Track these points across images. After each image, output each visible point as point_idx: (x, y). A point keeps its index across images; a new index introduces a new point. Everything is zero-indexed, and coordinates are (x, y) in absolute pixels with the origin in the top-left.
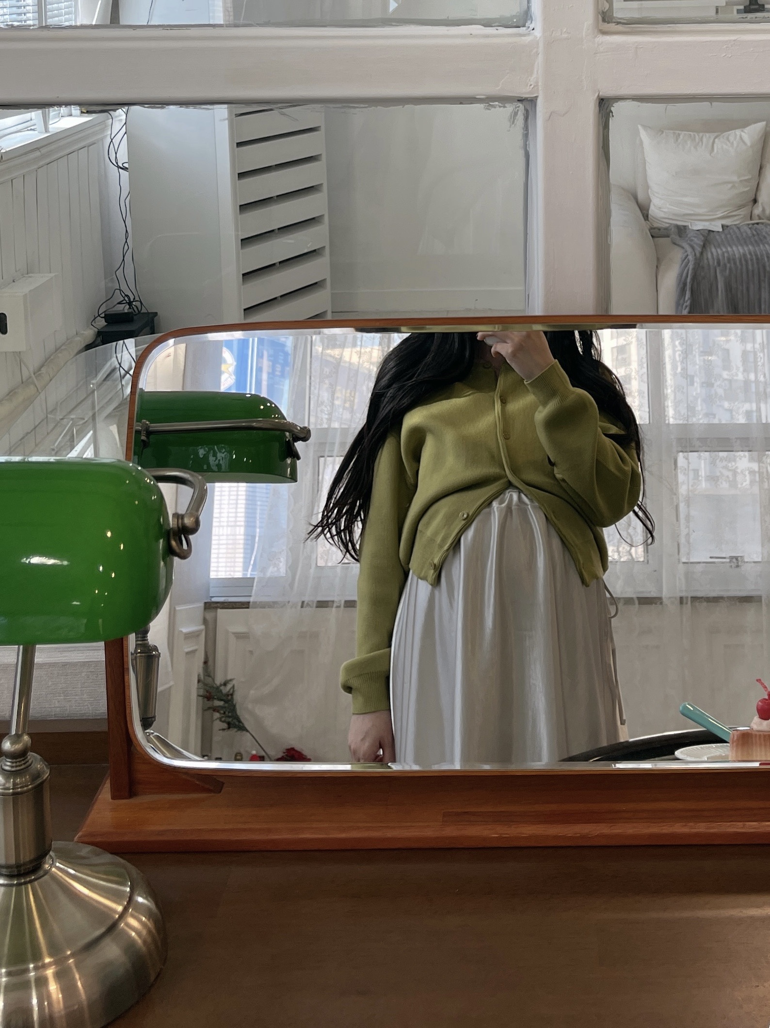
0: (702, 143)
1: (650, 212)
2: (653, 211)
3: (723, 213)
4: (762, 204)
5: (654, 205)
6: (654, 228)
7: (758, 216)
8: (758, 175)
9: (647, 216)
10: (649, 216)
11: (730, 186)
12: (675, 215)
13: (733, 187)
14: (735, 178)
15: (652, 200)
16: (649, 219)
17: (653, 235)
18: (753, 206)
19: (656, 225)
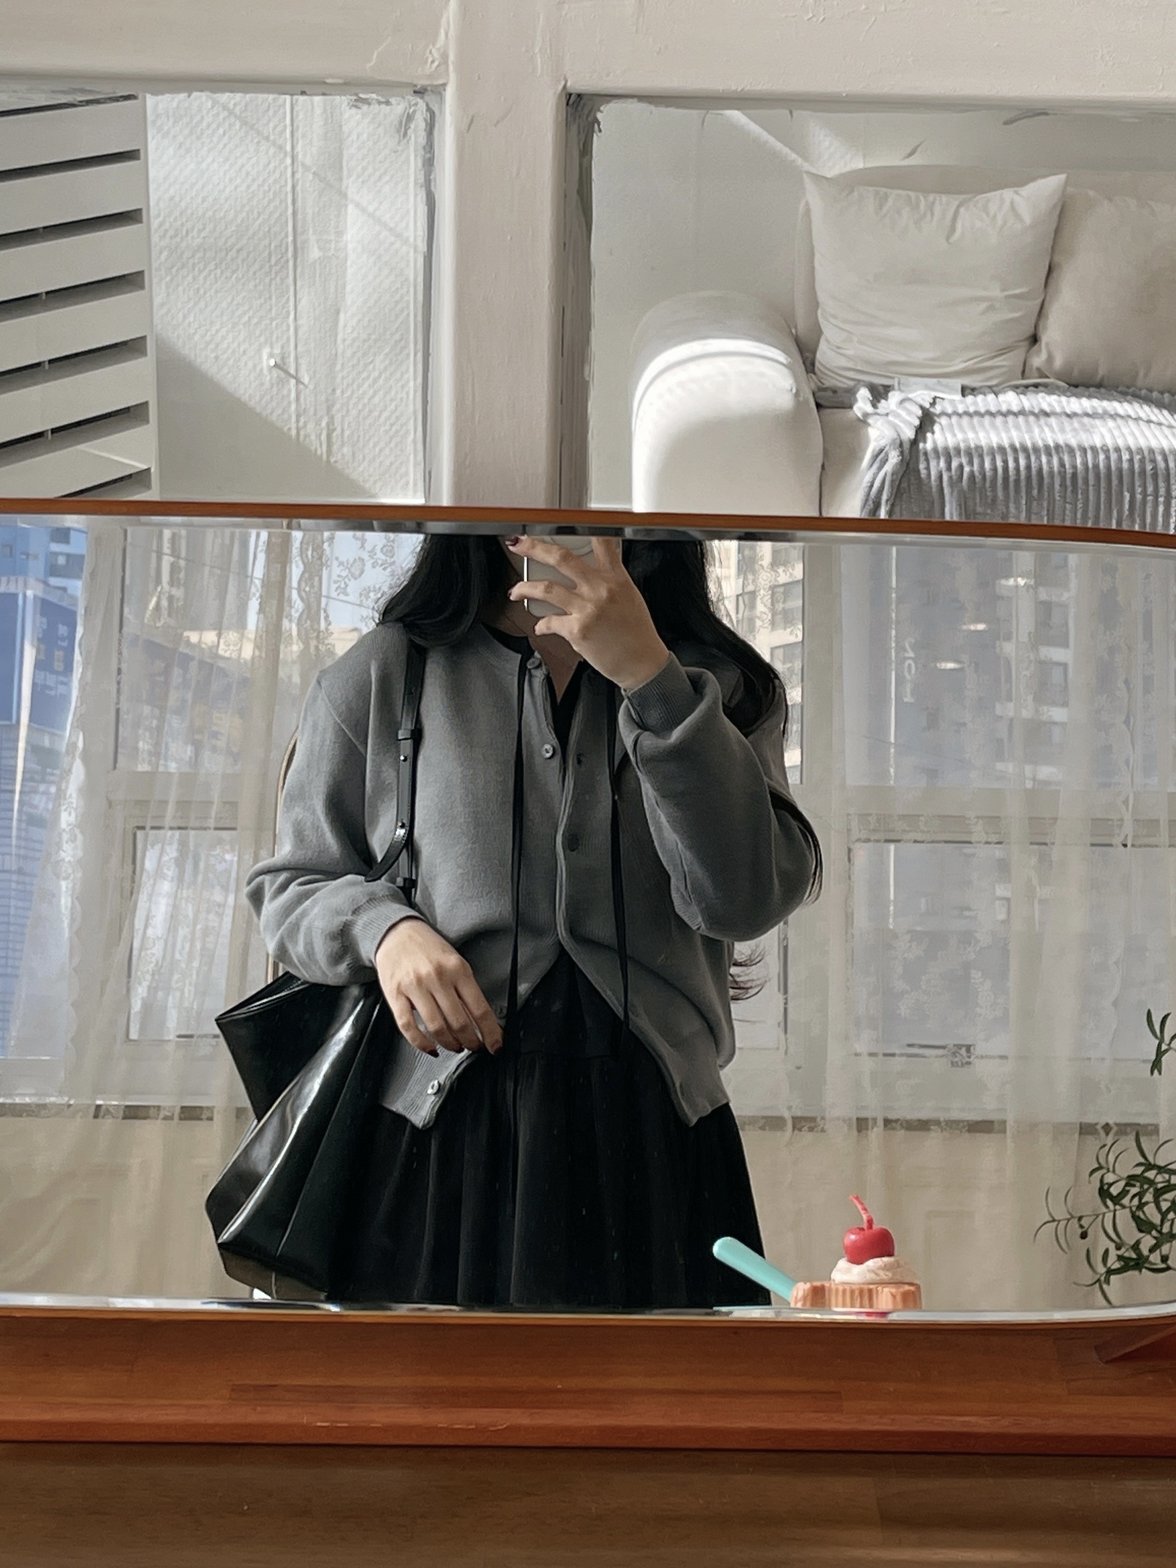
0: (932, 214)
1: (818, 356)
2: (825, 355)
3: (965, 362)
4: (1047, 344)
5: (827, 341)
6: (825, 389)
7: (1038, 369)
8: (1043, 286)
9: (813, 364)
10: (817, 364)
11: (984, 305)
12: (868, 362)
13: (991, 308)
14: (996, 292)
15: (824, 329)
16: (816, 370)
17: (821, 402)
18: (1028, 351)
19: (828, 383)
